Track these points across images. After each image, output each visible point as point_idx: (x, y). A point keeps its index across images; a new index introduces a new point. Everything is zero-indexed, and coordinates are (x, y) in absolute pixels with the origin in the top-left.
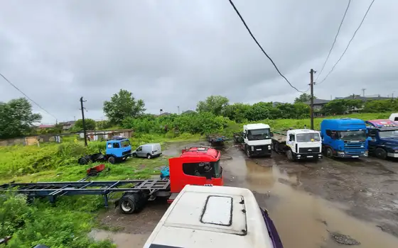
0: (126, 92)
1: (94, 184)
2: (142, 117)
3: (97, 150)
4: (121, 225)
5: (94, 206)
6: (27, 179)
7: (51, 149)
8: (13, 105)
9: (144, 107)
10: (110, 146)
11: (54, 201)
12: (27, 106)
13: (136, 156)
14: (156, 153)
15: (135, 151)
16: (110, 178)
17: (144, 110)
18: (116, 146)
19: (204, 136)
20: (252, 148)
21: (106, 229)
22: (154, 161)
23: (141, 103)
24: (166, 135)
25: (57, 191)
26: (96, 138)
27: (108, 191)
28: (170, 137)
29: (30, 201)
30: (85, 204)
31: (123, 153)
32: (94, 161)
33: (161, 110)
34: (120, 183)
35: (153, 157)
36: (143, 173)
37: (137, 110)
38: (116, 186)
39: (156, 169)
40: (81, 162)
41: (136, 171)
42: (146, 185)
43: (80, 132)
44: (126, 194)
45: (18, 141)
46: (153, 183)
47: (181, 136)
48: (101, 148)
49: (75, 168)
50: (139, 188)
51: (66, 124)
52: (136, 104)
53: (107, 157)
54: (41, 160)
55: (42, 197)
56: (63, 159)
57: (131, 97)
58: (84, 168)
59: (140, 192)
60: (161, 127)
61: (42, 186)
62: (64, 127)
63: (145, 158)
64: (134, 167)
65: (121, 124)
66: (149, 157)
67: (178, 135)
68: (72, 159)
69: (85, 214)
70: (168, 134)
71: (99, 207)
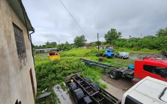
1: (101, 64)
2: (120, 40)
3: (102, 52)
4: (110, 82)
5: (101, 71)
6: (84, 58)
7: (89, 50)
8: (81, 37)
9: (121, 36)
10: (106, 51)
11: (90, 66)
12: (84, 37)
13: (116, 57)
14: (126, 57)
15: (116, 55)
16: (106, 63)
18: (109, 51)
19: (160, 51)
21: (105, 81)
23: (120, 34)
24: (132, 49)
25: (91, 64)
26: (101, 48)
27: (106, 68)
28: (135, 50)
29: (85, 65)
30: (98, 70)
31: (111, 55)
32: (101, 56)
33: (130, 36)
34: (110, 66)
35: (124, 59)
36: (119, 64)
37: (118, 37)
38: (108, 67)
39: (126, 64)
40: (97, 56)
41: (116, 63)
42: (121, 70)
43: (97, 46)
44: (112, 71)
45: (82, 47)
46: (124, 70)
47: (142, 50)
48: (103, 52)
49: (95, 57)
50: (118, 70)
52: (117, 34)
53: (105, 56)
54: (87, 54)
55: (88, 64)
56: (92, 54)
58: (97, 58)
59: (118, 72)
60: (130, 45)
61: (88, 61)
62: (92, 44)
63: (120, 58)
64: (115, 61)
65: (110, 43)
66: (122, 58)
67: (139, 49)
68: (95, 54)
69: (98, 73)
70: (133, 48)
71: (103, 72)
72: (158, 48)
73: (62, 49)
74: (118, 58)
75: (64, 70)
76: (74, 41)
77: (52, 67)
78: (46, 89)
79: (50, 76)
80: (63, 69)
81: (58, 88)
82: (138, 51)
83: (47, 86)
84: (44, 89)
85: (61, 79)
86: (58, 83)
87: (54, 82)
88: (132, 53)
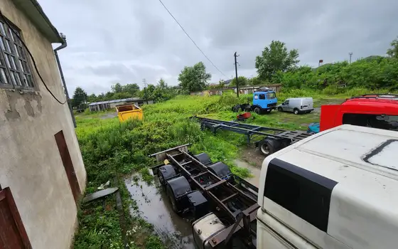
1: (240, 125)
2: (293, 71)
3: (246, 102)
5: (239, 142)
6: (203, 116)
7: (216, 98)
8: (196, 68)
9: (297, 59)
10: (257, 97)
11: (215, 132)
12: (203, 67)
13: (281, 110)
14: (304, 109)
15: (280, 105)
16: (254, 125)
17: (297, 62)
18: (262, 97)
21: (246, 161)
23: (294, 54)
24: (324, 90)
25: (216, 125)
26: (246, 92)
27: (250, 132)
28: (329, 94)
29: (202, 129)
30: (233, 139)
31: (269, 105)
32: (243, 110)
33: (321, 61)
34: (262, 129)
37: (288, 63)
38: (258, 130)
39: (302, 125)
40: (233, 110)
41: (279, 123)
42: (287, 135)
43: (234, 88)
44: (266, 138)
45: (200, 93)
46: (296, 135)
47: (349, 92)
48: (250, 99)
50: (280, 135)
51: (226, 83)
52: (288, 56)
53: (253, 107)
54: (210, 106)
55: (209, 128)
56: (222, 106)
57: (283, 48)
58: (235, 114)
60: (319, 80)
61: (209, 121)
62: (225, 85)
63: (291, 112)
64: (277, 120)
65: (269, 77)
66: (296, 112)
67: (343, 91)
68: (228, 107)
69: (232, 146)
70: (327, 89)
71: (243, 144)
73: (151, 99)
74: (284, 112)
75: (152, 141)
76: (179, 80)
77: (123, 136)
78: (108, 183)
79: (117, 154)
80: (149, 139)
81: (136, 180)
82: (339, 95)
83: (111, 177)
84: (104, 182)
85: (144, 161)
86: (137, 170)
87: (126, 168)
88: (322, 99)
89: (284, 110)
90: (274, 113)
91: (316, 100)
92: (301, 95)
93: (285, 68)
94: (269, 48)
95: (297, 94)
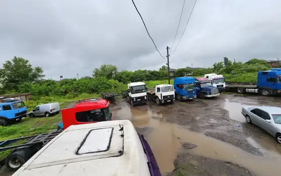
0: (21, 60)
2: (41, 83)
9: (42, 74)
13: (32, 116)
14: (54, 111)
15: (32, 112)
17: (43, 76)
18: (6, 108)
20: (135, 99)
22: (52, 118)
23: (39, 70)
31: (16, 115)
33: (61, 77)
35: (51, 115)
36: (40, 129)
37: (35, 76)
39: (55, 124)
41: (32, 129)
42: (38, 139)
46: (48, 135)
47: (80, 96)
50: (31, 142)
52: (34, 71)
57: (28, 64)
60: (62, 90)
63: (42, 116)
64: (29, 126)
65: (16, 89)
66: (47, 115)
67: (77, 96)
72: (97, 91)
74: (37, 117)
82: (75, 98)
88: (66, 102)
89: (35, 115)
90: (24, 120)
91: (61, 103)
92: (50, 101)
93: (32, 80)
94: (12, 62)
95: (47, 100)
